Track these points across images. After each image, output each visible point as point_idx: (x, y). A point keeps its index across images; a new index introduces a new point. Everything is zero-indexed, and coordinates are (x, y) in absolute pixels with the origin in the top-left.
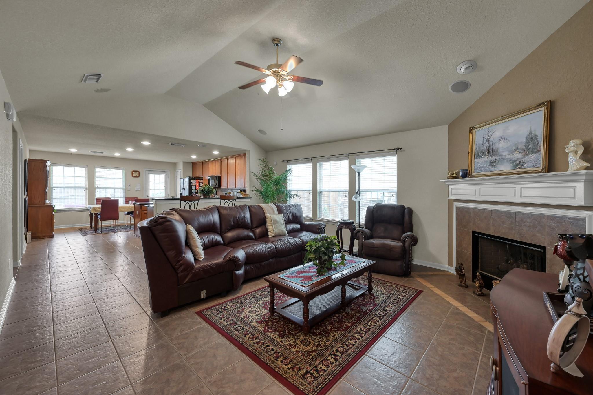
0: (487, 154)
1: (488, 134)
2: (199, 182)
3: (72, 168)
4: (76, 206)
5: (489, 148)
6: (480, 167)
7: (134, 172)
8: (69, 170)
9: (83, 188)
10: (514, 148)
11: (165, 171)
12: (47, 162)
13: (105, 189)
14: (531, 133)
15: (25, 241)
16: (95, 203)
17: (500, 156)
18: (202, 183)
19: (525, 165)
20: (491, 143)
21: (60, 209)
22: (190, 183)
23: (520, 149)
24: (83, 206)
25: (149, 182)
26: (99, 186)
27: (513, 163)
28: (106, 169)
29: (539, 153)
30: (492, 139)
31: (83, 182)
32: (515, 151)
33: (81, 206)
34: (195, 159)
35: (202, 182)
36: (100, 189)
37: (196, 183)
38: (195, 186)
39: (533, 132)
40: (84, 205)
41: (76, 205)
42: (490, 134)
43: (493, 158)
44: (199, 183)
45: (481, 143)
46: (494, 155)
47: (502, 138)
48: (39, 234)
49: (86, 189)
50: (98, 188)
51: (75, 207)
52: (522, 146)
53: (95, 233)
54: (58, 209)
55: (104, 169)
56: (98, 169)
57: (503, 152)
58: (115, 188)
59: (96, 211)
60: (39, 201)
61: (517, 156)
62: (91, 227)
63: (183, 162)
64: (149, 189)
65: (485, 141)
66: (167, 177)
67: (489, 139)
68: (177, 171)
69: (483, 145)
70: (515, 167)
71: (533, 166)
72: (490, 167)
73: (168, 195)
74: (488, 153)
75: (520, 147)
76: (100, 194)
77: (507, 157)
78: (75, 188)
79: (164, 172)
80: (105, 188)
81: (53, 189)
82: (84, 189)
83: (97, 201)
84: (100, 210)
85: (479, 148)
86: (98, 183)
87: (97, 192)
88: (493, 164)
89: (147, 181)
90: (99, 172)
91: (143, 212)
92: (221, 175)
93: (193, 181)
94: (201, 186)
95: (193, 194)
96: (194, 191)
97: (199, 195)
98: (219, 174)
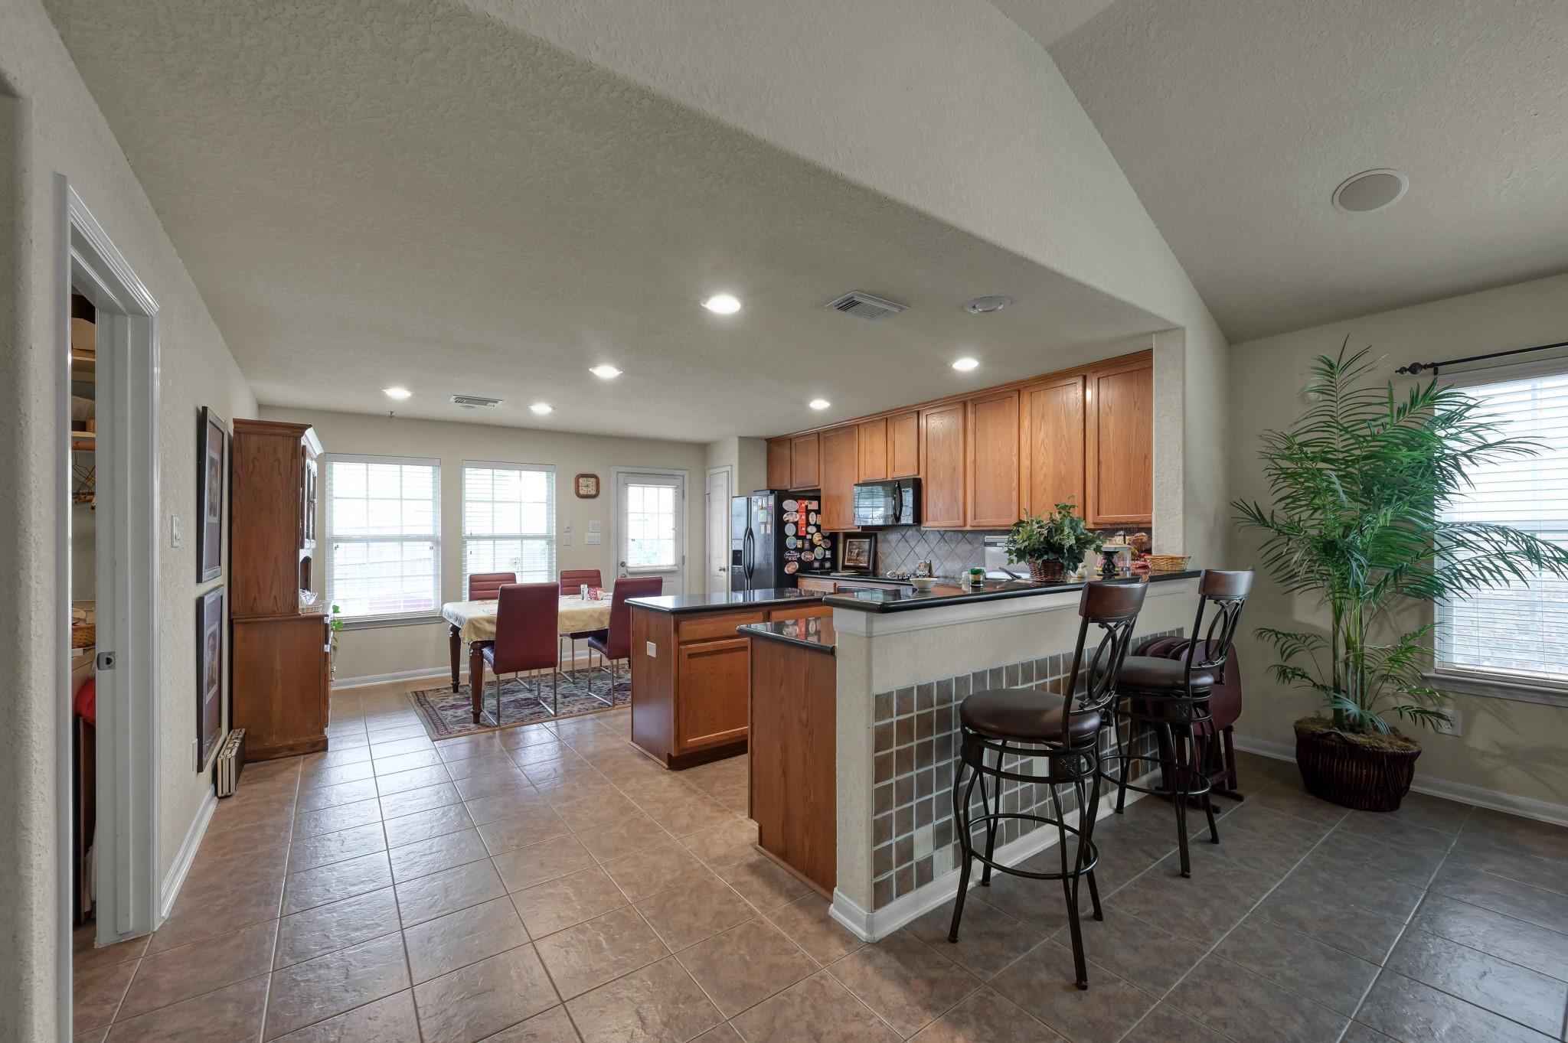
2: (807, 506)
3: (392, 469)
4: (405, 607)
7: (581, 480)
8: (384, 476)
9: (426, 538)
11: (676, 472)
12: (303, 433)
13: (492, 542)
15: (210, 791)
16: (467, 596)
18: (818, 512)
21: (357, 618)
22: (779, 512)
24: (425, 605)
25: (627, 514)
26: (475, 533)
28: (495, 471)
31: (426, 519)
33: (419, 606)
34: (824, 413)
35: (817, 508)
36: (480, 542)
37: (797, 511)
38: (796, 524)
40: (430, 600)
41: (405, 601)
44: (808, 512)
48: (275, 741)
49: (437, 542)
50: (472, 538)
51: (402, 610)
53: (474, 723)
54: (348, 618)
55: (489, 471)
56: (474, 471)
58: (523, 538)
59: (477, 635)
60: (275, 597)
62: (456, 688)
63: (740, 437)
64: (627, 538)
66: (681, 495)
68: (713, 471)
73: (684, 557)
76: (481, 561)
78: (403, 539)
79: (672, 476)
80: (493, 538)
81: (335, 545)
82: (429, 544)
83: (472, 589)
84: (493, 628)
86: (475, 521)
87: (468, 552)
89: (619, 511)
90: (477, 481)
91: (682, 647)
92: (922, 476)
93: (788, 504)
94: (812, 522)
95: (790, 553)
96: (791, 542)
97: (807, 556)
98: (916, 473)
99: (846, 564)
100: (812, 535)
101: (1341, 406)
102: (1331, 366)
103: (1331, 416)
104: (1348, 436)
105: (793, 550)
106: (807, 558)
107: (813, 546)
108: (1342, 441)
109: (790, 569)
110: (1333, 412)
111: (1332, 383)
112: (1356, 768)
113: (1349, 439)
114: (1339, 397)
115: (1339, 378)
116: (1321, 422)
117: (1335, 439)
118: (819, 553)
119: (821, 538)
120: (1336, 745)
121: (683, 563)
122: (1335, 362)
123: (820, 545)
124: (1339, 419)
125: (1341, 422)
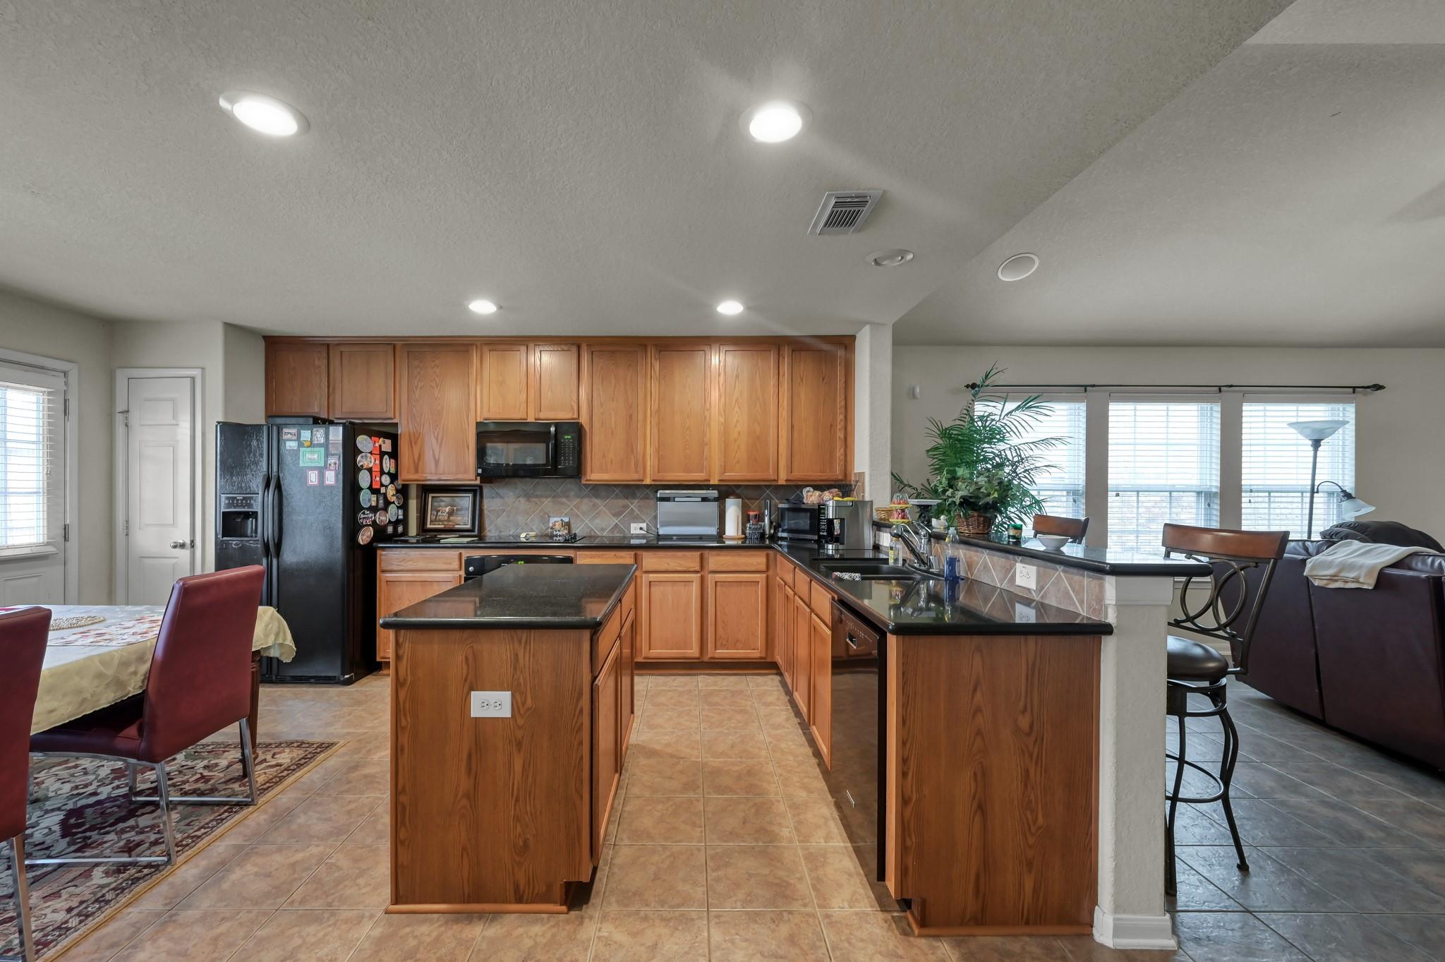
2: (381, 446)
11: (52, 363)
18: (392, 455)
22: (351, 452)
35: (392, 450)
37: (371, 453)
38: (371, 471)
44: (382, 454)
63: (226, 325)
68: (139, 373)
79: (42, 370)
92: (584, 420)
93: (363, 442)
94: (386, 470)
95: (364, 513)
96: (366, 498)
97: (382, 518)
98: (576, 416)
99: (429, 526)
100: (386, 487)
105: (368, 509)
106: (382, 521)
107: (387, 503)
109: (365, 537)
118: (393, 513)
119: (394, 492)
121: (66, 538)
123: (393, 503)
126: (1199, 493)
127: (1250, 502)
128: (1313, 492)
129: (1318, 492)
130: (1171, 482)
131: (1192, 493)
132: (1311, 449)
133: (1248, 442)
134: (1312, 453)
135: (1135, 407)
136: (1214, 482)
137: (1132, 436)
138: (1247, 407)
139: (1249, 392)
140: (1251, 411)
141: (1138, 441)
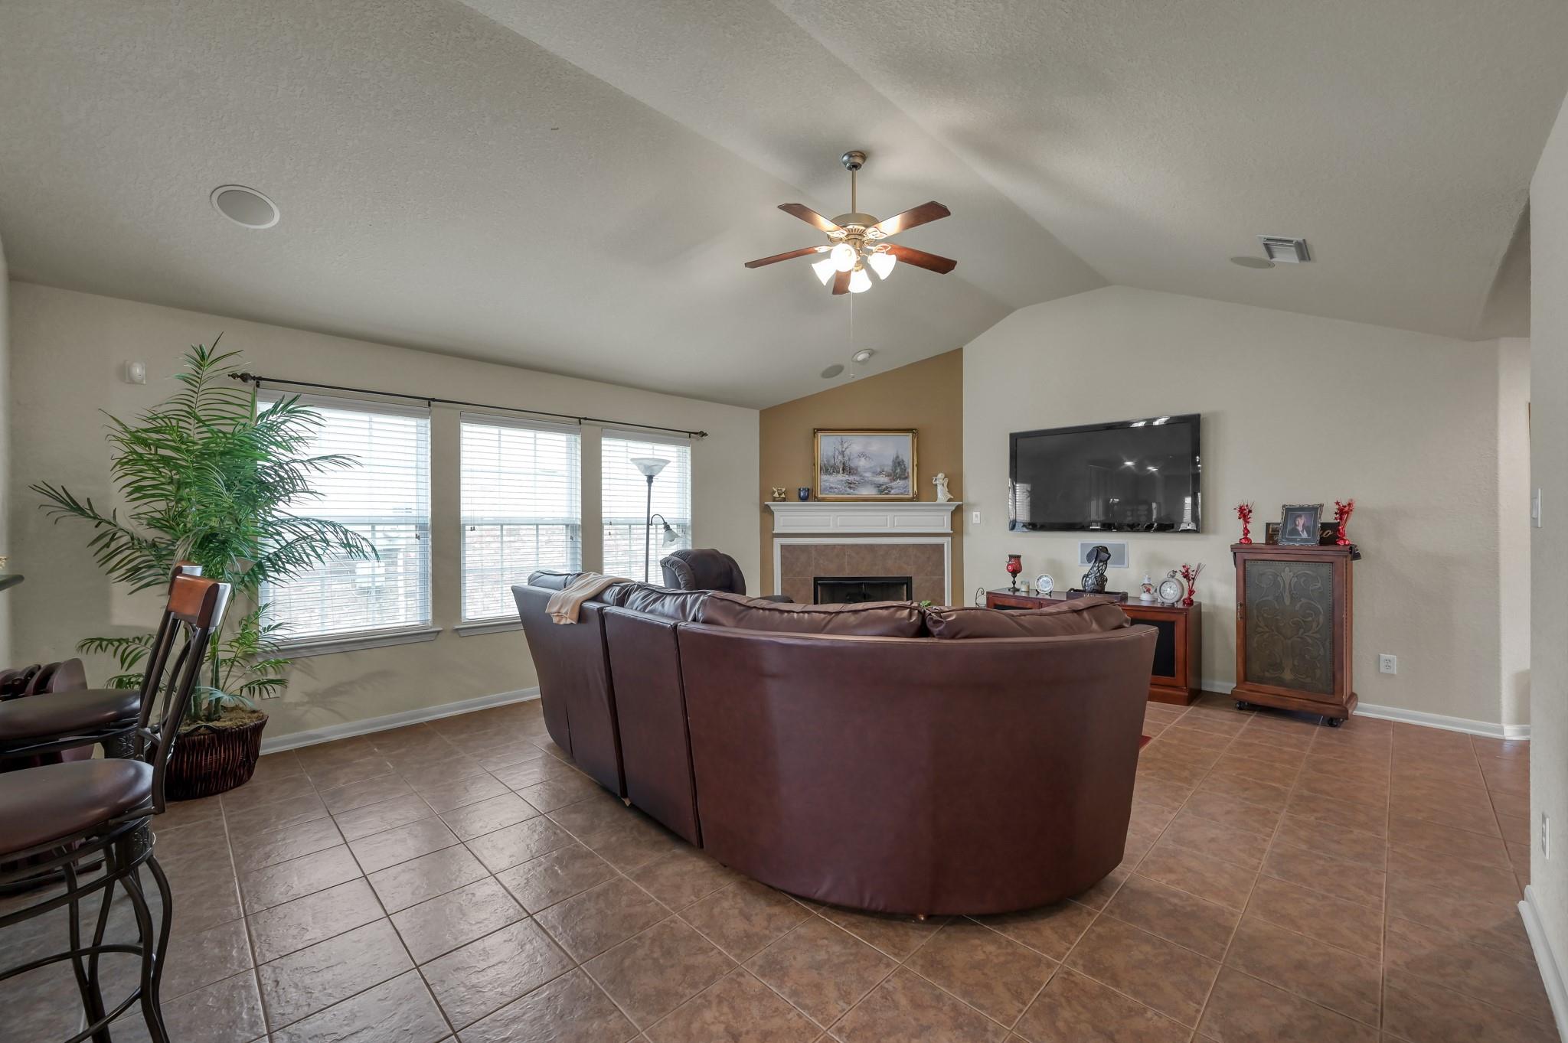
0: (841, 471)
1: (842, 444)
5: (844, 464)
6: (831, 488)
10: (879, 470)
14: (898, 457)
17: (861, 476)
19: (892, 491)
20: (846, 458)
23: (887, 472)
27: (878, 487)
29: (907, 480)
30: (847, 452)
32: (880, 473)
39: (900, 457)
42: (845, 445)
43: (851, 478)
45: (831, 454)
46: (852, 474)
47: (862, 455)
52: (888, 469)
57: (865, 472)
61: (883, 479)
65: (837, 453)
67: (843, 452)
69: (834, 458)
70: (881, 492)
71: (902, 494)
72: (848, 489)
74: (843, 470)
75: (886, 469)
77: (870, 479)
85: (828, 461)
88: (852, 486)
101: (202, 397)
102: (203, 357)
103: (189, 406)
104: (204, 429)
108: (198, 433)
110: (193, 402)
111: (198, 373)
112: (225, 752)
113: (205, 432)
114: (202, 388)
115: (208, 371)
116: (181, 410)
117: (190, 430)
120: (204, 738)
122: (207, 354)
124: (197, 410)
125: (199, 414)
126: (567, 526)
127: (610, 534)
128: (648, 525)
129: (652, 524)
130: (539, 515)
131: (561, 527)
132: (647, 484)
133: (607, 476)
134: (647, 488)
135: (500, 431)
136: (577, 517)
137: (496, 463)
138: (605, 442)
139: (607, 427)
140: (610, 445)
141: (503, 469)
